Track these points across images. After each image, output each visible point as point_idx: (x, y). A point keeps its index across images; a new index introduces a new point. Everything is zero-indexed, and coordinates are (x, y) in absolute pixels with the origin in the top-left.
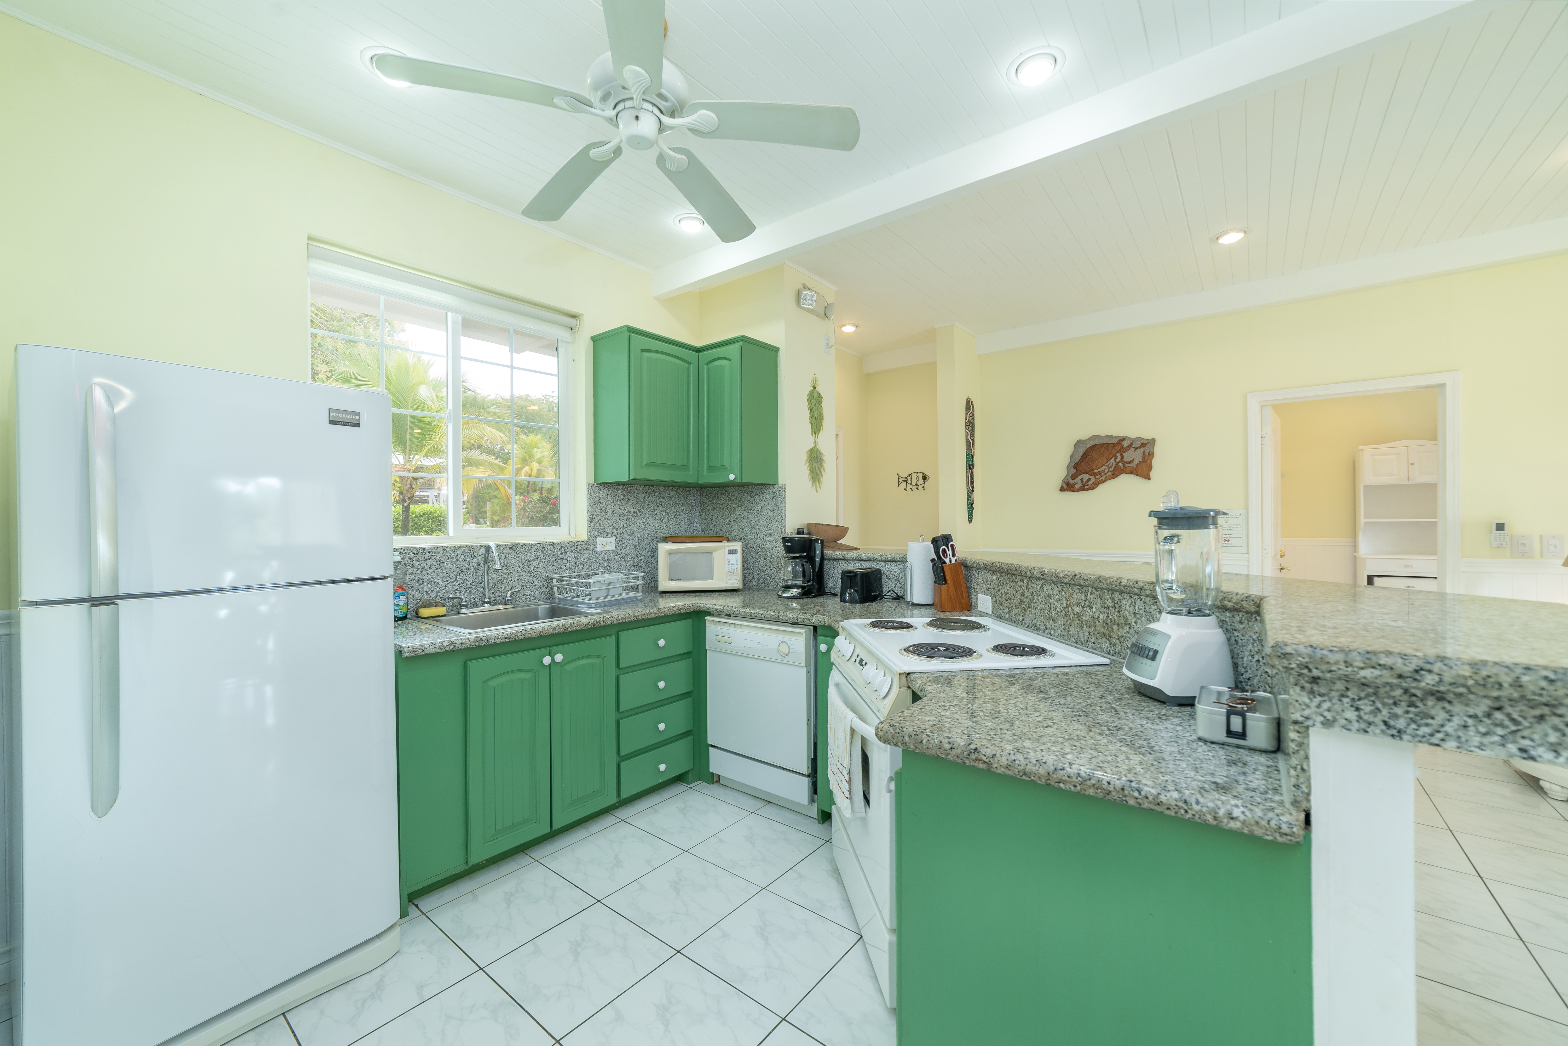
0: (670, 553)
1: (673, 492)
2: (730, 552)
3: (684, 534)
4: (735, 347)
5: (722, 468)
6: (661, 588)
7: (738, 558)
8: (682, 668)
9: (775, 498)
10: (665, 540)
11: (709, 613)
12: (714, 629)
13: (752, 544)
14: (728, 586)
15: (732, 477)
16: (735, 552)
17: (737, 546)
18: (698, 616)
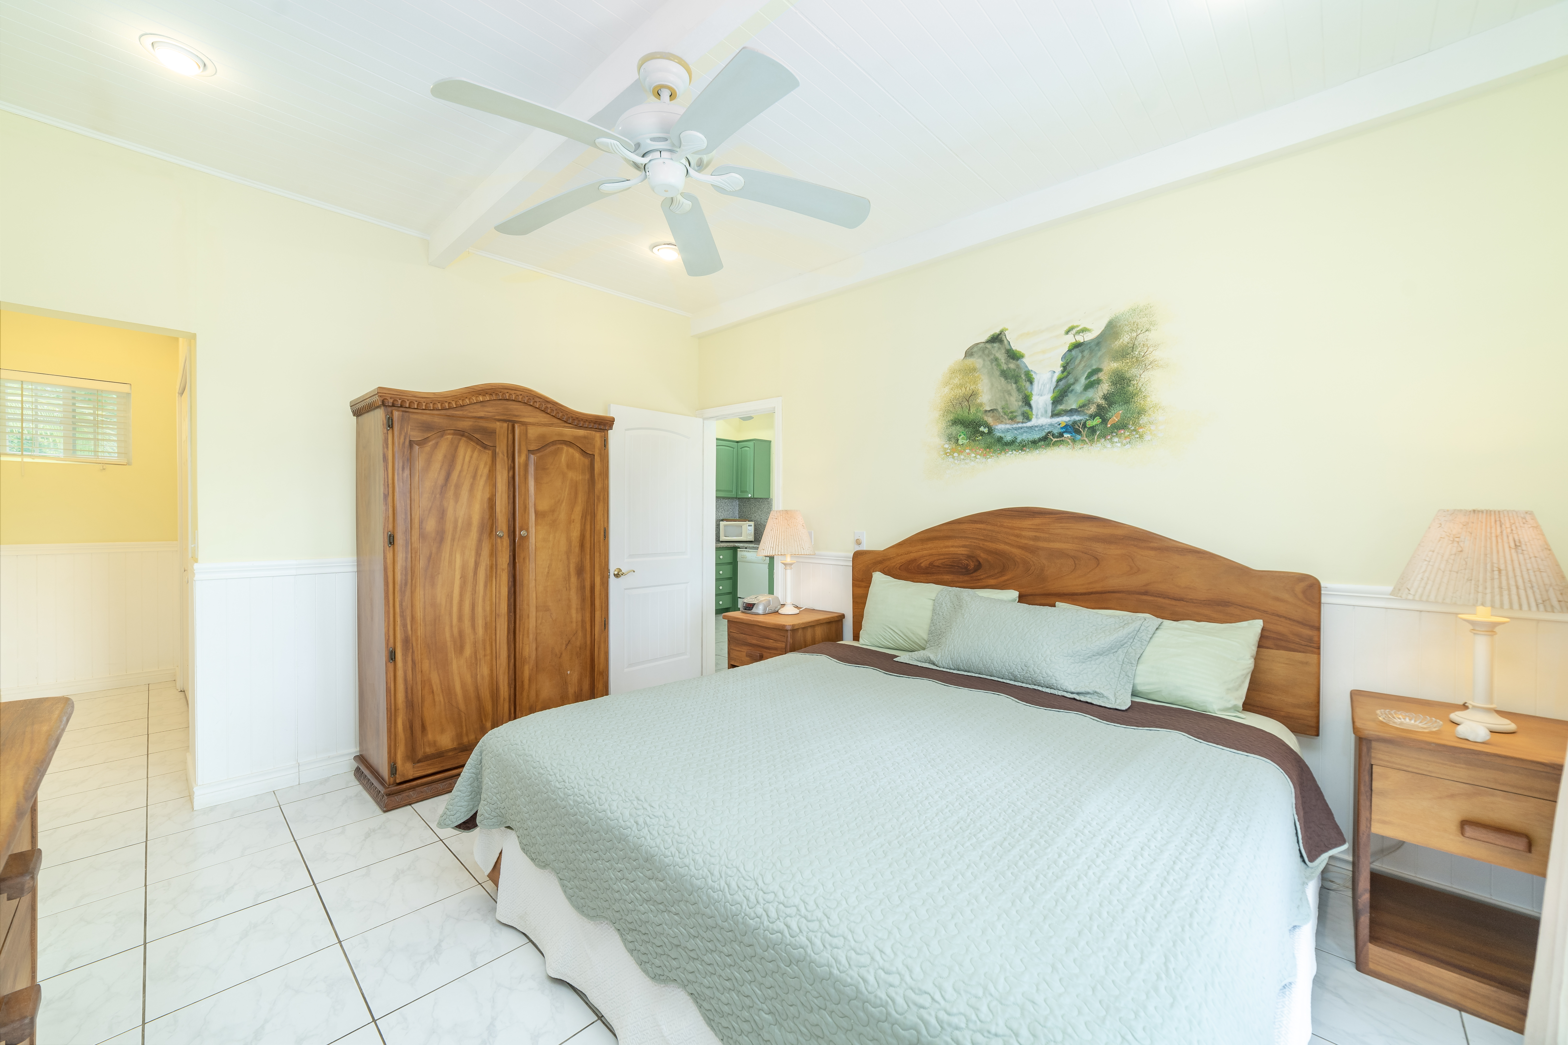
0: (725, 526)
1: (727, 501)
2: (749, 526)
3: (731, 518)
4: (751, 443)
5: (746, 492)
6: (721, 540)
7: (752, 529)
8: (729, 567)
9: (769, 504)
10: (722, 520)
11: (739, 548)
12: (741, 554)
13: (759, 523)
14: (748, 540)
15: (750, 495)
16: (751, 526)
17: (752, 523)
18: (735, 549)
